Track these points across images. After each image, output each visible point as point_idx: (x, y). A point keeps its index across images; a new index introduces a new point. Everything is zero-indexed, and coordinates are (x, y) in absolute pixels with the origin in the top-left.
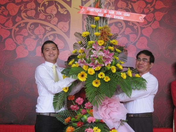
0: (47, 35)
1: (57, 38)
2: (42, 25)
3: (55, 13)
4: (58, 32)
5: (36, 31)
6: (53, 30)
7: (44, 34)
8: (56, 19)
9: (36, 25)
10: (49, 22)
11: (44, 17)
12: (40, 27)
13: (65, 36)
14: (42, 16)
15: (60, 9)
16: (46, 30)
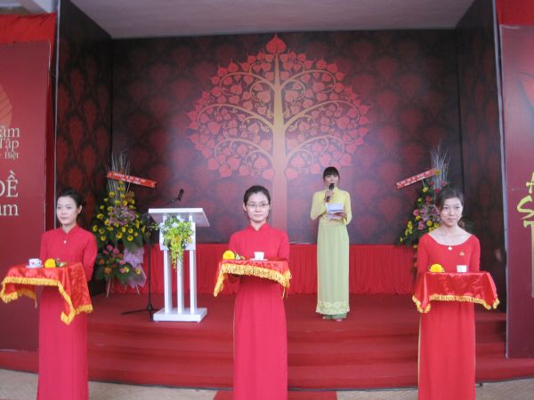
0: (250, 153)
1: (260, 157)
2: (244, 143)
3: (257, 131)
4: (261, 150)
5: (239, 150)
6: (256, 148)
7: (247, 153)
8: (259, 137)
9: (239, 144)
10: (252, 140)
11: (246, 136)
12: (243, 146)
13: (267, 154)
14: (244, 134)
15: (262, 127)
16: (249, 149)
